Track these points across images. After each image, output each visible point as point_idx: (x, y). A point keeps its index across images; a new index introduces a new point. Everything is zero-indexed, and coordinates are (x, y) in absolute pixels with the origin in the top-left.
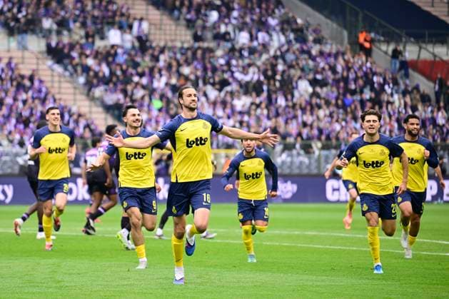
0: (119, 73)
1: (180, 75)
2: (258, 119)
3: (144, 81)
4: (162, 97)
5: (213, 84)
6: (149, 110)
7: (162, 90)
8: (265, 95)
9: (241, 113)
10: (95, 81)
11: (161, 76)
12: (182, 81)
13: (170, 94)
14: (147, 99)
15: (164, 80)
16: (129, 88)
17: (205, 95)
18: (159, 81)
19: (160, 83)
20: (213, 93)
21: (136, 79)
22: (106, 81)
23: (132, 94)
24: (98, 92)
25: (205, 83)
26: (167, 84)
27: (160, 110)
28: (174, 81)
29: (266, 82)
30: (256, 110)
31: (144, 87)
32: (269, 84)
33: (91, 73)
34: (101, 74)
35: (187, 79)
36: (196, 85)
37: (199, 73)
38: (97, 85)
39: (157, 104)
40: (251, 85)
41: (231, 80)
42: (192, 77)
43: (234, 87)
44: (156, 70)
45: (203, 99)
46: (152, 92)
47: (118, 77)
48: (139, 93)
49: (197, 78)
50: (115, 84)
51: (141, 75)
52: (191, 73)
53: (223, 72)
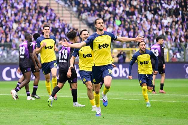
0: (96, 5)
1: (131, 5)
2: (177, 30)
3: (111, 9)
4: (121, 18)
5: (150, 11)
6: (114, 26)
7: (121, 14)
8: (180, 16)
9: (167, 27)
10: (82, 10)
11: (120, 6)
12: (132, 9)
13: (125, 17)
14: (112, 19)
15: (122, 8)
16: (102, 13)
17: (146, 17)
19: (119, 10)
20: (150, 16)
21: (106, 8)
22: (88, 9)
23: (104, 17)
24: (84, 16)
25: (145, 10)
26: (123, 11)
27: (120, 26)
28: (127, 9)
29: (181, 9)
30: (175, 25)
31: (110, 13)
32: (183, 10)
33: (81, 5)
34: (86, 6)
35: (135, 7)
36: (140, 12)
37: (142, 4)
38: (84, 12)
39: (118, 22)
40: (172, 11)
41: (160, 8)
42: (138, 7)
43: (162, 12)
44: (117, 3)
45: (145, 19)
46: (115, 15)
47: (95, 7)
48: (108, 16)
49: (141, 7)
50: (94, 11)
51: (109, 6)
52: (138, 4)
53: (156, 3)
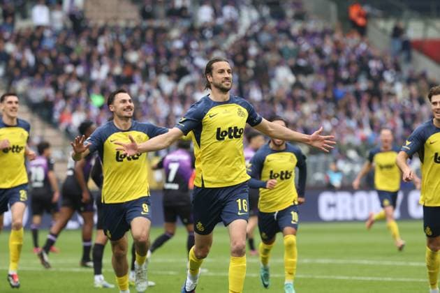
0: (47, 61)
1: (125, 63)
3: (80, 71)
4: (103, 91)
5: (169, 74)
6: (87, 110)
7: (104, 82)
10: (17, 73)
11: (101, 64)
12: (128, 71)
14: (84, 95)
15: (105, 69)
16: (61, 80)
17: (158, 87)
18: (99, 70)
19: (100, 73)
20: (168, 85)
21: (69, 68)
22: (30, 72)
23: (65, 88)
24: (21, 86)
25: (158, 72)
26: (110, 75)
27: (101, 108)
28: (118, 70)
31: (80, 79)
33: (12, 63)
34: (24, 64)
35: (134, 67)
36: (145, 77)
37: (150, 59)
38: (20, 78)
39: (97, 100)
41: (190, 68)
42: (141, 65)
43: (195, 77)
44: (94, 58)
45: (156, 93)
46: (89, 85)
47: (46, 67)
48: (74, 87)
49: (148, 66)
50: (43, 76)
51: (76, 63)
52: (140, 60)
53: (182, 57)
